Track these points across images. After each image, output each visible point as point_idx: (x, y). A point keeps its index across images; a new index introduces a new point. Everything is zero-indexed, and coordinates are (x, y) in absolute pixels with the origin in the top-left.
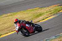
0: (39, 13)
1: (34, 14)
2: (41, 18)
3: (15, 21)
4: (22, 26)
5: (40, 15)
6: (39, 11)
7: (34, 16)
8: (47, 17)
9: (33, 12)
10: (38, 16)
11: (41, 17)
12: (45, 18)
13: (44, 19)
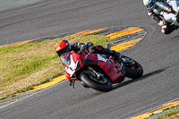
0: (31, 61)
1: (15, 64)
2: (38, 75)
3: (59, 48)
4: (88, 60)
5: (36, 65)
6: (30, 53)
7: (14, 69)
8: (60, 72)
9: (10, 55)
10: (27, 70)
11: (37, 73)
12: (51, 75)
13: (48, 81)
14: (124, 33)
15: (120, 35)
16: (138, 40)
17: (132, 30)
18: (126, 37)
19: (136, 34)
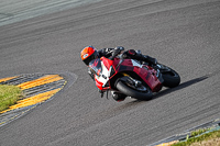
3: (87, 55)
14: (39, 82)
15: (33, 84)
16: (57, 91)
17: (49, 79)
18: (41, 86)
19: (54, 84)
